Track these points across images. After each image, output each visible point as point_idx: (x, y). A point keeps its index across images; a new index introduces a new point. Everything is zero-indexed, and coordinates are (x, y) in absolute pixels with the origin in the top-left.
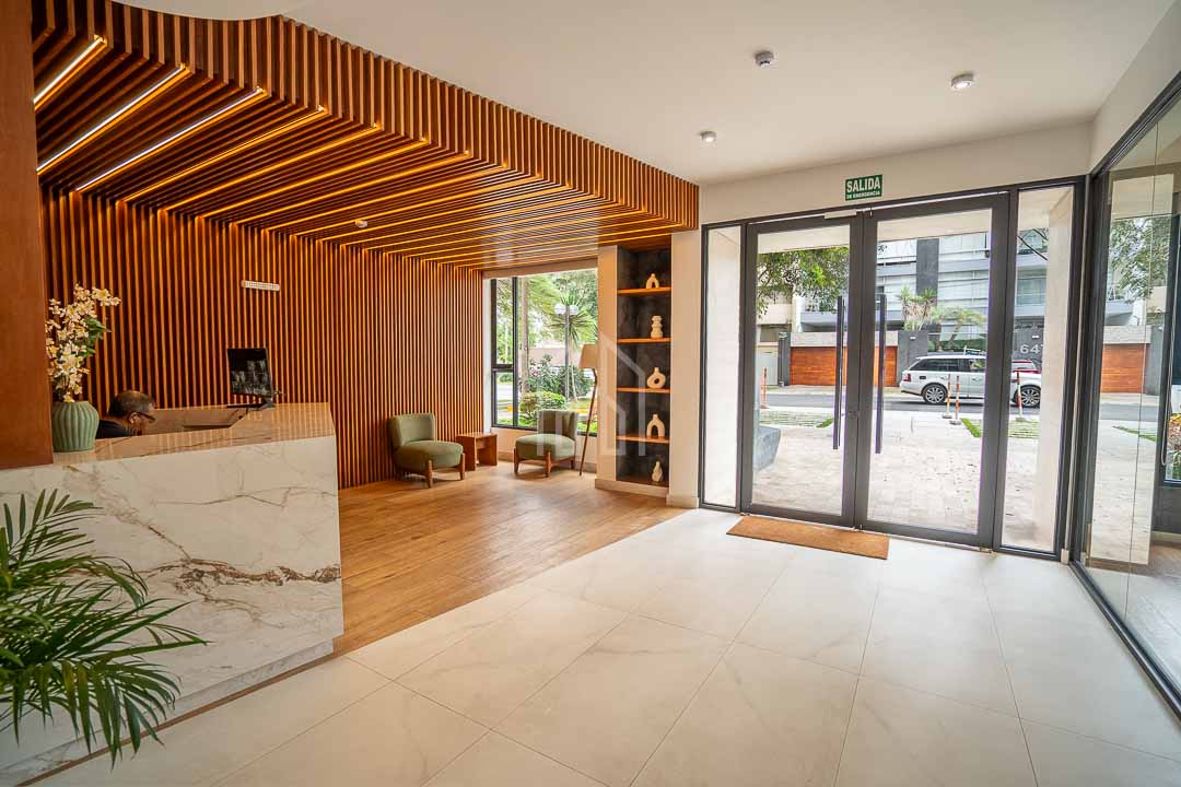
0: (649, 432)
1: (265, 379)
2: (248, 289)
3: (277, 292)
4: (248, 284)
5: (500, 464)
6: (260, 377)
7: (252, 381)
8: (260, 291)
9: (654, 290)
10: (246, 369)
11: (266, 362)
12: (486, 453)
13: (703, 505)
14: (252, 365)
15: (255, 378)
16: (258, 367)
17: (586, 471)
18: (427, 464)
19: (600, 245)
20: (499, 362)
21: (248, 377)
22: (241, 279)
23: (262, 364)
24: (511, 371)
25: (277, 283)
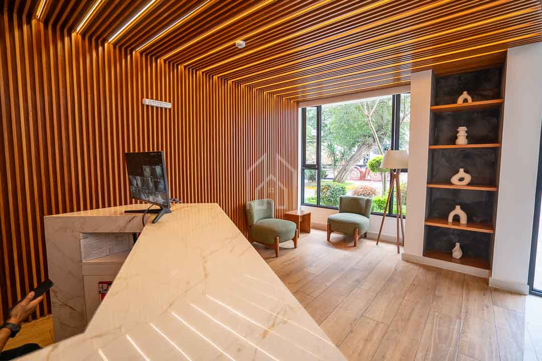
0: (450, 219)
1: (161, 186)
2: (148, 106)
3: (170, 109)
4: (147, 102)
5: (313, 231)
6: (156, 184)
7: (148, 188)
8: (157, 108)
9: (466, 104)
10: (142, 174)
11: (162, 167)
12: (304, 225)
13: (533, 292)
14: (147, 170)
15: (151, 185)
16: (153, 173)
17: (383, 241)
18: (276, 239)
19: (413, 71)
20: (308, 162)
21: (144, 182)
22: (142, 98)
23: (158, 169)
24: (315, 169)
25: (170, 102)
